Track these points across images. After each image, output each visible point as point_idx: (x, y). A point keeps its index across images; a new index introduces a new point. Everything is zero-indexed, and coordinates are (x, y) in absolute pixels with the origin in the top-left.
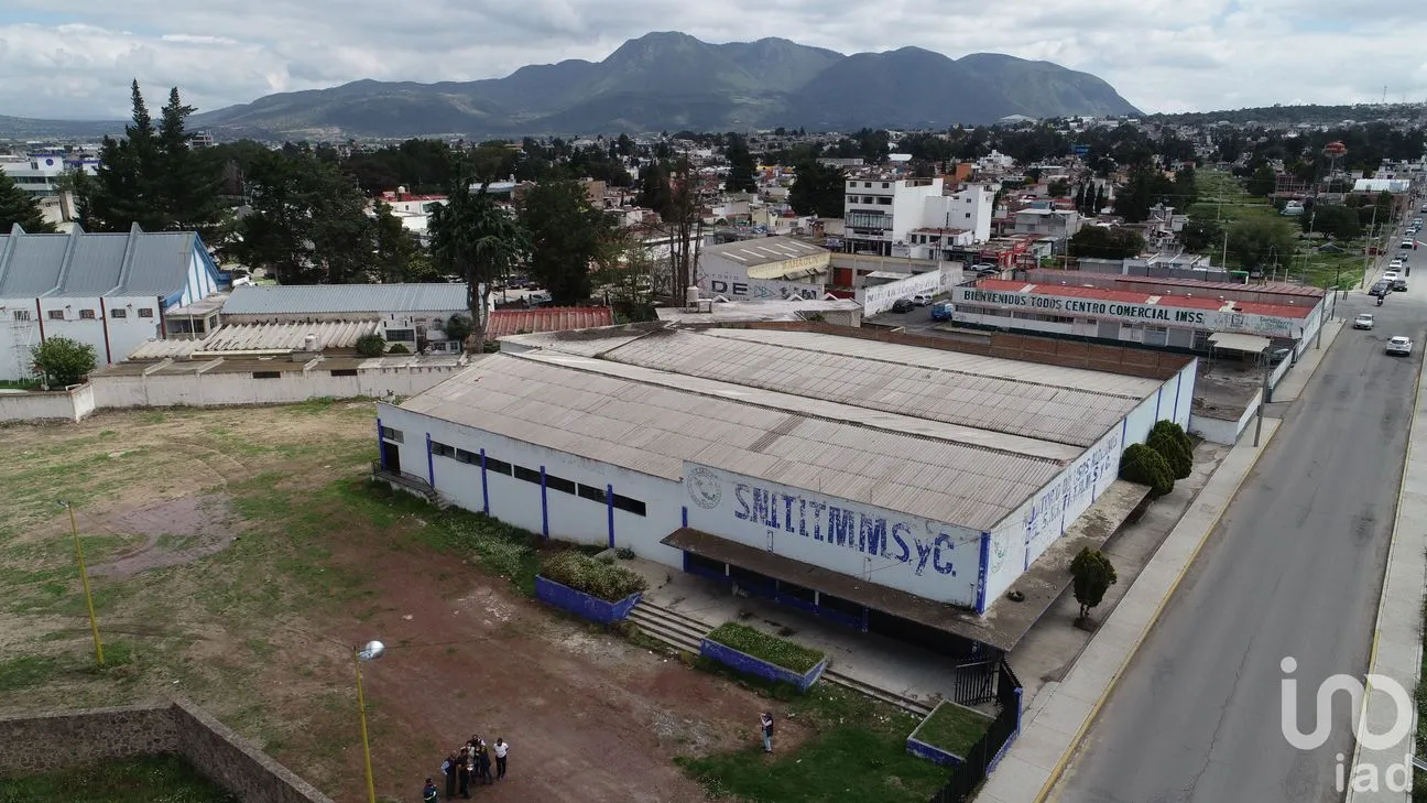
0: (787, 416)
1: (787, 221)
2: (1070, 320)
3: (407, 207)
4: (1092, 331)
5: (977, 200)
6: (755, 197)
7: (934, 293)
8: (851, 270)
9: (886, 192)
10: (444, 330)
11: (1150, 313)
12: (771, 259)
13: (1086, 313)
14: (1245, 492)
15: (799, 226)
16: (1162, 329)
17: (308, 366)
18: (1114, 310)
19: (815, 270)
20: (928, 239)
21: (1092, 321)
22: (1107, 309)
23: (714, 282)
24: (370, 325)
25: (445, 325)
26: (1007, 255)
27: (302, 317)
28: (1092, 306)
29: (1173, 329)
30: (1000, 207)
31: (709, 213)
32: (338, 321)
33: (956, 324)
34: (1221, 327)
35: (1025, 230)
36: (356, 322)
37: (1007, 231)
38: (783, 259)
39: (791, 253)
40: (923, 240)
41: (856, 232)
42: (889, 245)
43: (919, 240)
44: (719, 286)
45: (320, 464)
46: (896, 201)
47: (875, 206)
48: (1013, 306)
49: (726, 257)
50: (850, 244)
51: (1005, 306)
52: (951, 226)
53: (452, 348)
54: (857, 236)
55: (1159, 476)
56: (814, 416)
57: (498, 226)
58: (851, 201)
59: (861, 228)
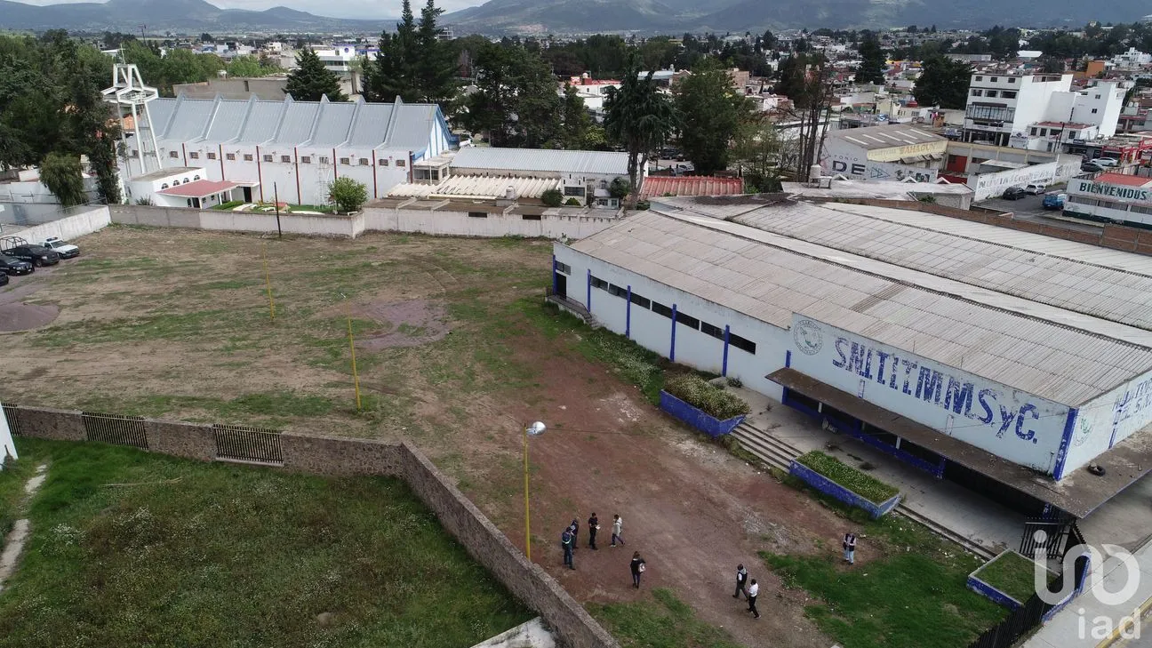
0: (890, 283)
1: (909, 111)
3: (588, 89)
5: (1107, 97)
6: (881, 88)
7: (1048, 183)
8: (966, 157)
9: (1010, 86)
10: (608, 189)
12: (890, 144)
15: (921, 115)
17: (506, 211)
19: (931, 156)
20: (1048, 132)
23: (835, 162)
24: (554, 181)
25: (609, 185)
26: (1131, 151)
27: (506, 173)
30: (1131, 104)
31: (838, 101)
32: (531, 178)
33: (1067, 214)
36: (544, 179)
37: (1135, 127)
38: (903, 144)
39: (910, 139)
40: (1043, 133)
41: (976, 123)
42: (1007, 136)
43: (1039, 132)
44: (839, 166)
45: (510, 285)
46: (1020, 95)
47: (998, 99)
48: (1132, 200)
49: (848, 141)
50: (968, 134)
51: (1122, 200)
52: (1075, 120)
53: (612, 204)
54: (976, 127)
56: (914, 286)
57: (658, 106)
58: (975, 94)
59: (980, 119)
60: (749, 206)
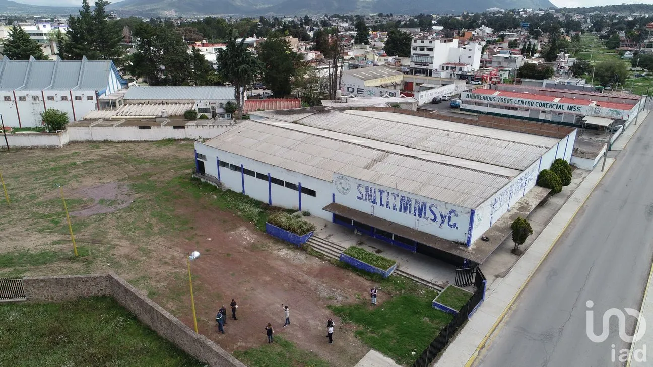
0: (382, 152)
1: (383, 58)
2: (516, 109)
3: (207, 49)
4: (527, 114)
5: (474, 49)
6: (368, 47)
7: (452, 94)
8: (413, 83)
9: (430, 45)
10: (224, 108)
11: (555, 106)
12: (375, 77)
13: (524, 106)
14: (595, 193)
15: (389, 61)
16: (560, 114)
17: (162, 124)
18: (538, 104)
19: (396, 83)
20: (450, 68)
21: (526, 110)
22: (534, 104)
23: (348, 88)
24: (191, 105)
25: (224, 106)
26: (487, 77)
27: (160, 101)
28: (527, 102)
29: (566, 114)
30: (485, 53)
31: (347, 54)
32: (176, 103)
33: (462, 110)
34: (589, 113)
35: (496, 65)
36: (184, 104)
37: (488, 65)
38: (381, 77)
39: (385, 74)
40: (447, 69)
41: (416, 65)
42: (431, 71)
43: (445, 68)
44: (351, 90)
45: (169, 169)
46: (435, 50)
47: (425, 52)
48: (489, 101)
49: (354, 76)
50: (412, 70)
51: (485, 102)
52: (462, 62)
53: (228, 117)
54: (416, 67)
55: (555, 184)
56: (394, 153)
57: (249, 60)
58: (414, 49)
59: (418, 62)
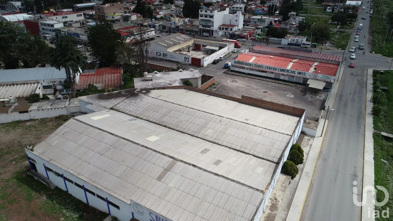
0: (171, 160)
1: (182, 20)
2: (266, 72)
3: (56, 18)
4: (273, 76)
5: (239, 15)
6: (173, 5)
7: (226, 54)
8: (200, 45)
9: (211, 14)
10: (63, 85)
11: (290, 72)
12: (175, 44)
13: (271, 71)
15: (186, 21)
16: (294, 77)
17: (10, 110)
18: (279, 70)
19: (189, 46)
20: (224, 29)
21: (272, 73)
22: (277, 69)
23: (157, 53)
24: (36, 85)
25: (63, 83)
26: (248, 35)
27: (11, 83)
28: (273, 68)
29: (297, 77)
30: (246, 15)
31: (158, 13)
32: (24, 84)
33: (232, 71)
34: (311, 77)
35: (253, 23)
36: (31, 84)
37: (248, 23)
38: (179, 43)
39: (181, 40)
40: (223, 29)
41: (203, 26)
42: (212, 31)
43: (222, 29)
44: (158, 54)
45: (12, 161)
46: (215, 17)
47: (208, 18)
48: (249, 67)
49: (160, 45)
50: (201, 30)
51: (246, 67)
52: (232, 23)
53: (66, 91)
54: (203, 28)
56: (182, 161)
58: (201, 16)
60: (120, 98)
